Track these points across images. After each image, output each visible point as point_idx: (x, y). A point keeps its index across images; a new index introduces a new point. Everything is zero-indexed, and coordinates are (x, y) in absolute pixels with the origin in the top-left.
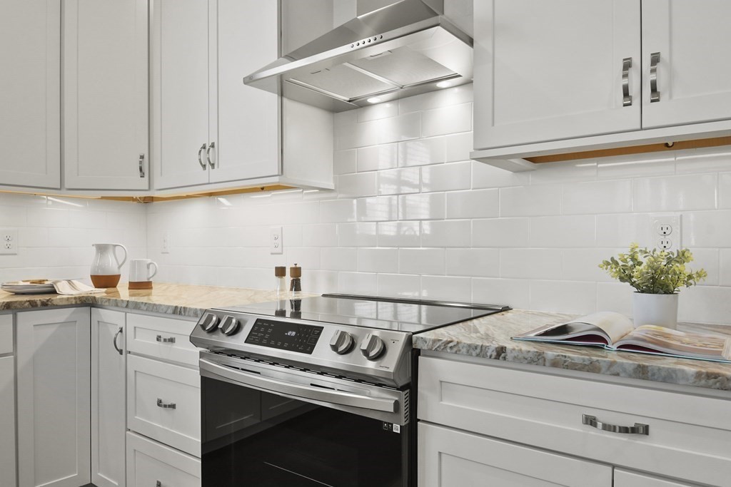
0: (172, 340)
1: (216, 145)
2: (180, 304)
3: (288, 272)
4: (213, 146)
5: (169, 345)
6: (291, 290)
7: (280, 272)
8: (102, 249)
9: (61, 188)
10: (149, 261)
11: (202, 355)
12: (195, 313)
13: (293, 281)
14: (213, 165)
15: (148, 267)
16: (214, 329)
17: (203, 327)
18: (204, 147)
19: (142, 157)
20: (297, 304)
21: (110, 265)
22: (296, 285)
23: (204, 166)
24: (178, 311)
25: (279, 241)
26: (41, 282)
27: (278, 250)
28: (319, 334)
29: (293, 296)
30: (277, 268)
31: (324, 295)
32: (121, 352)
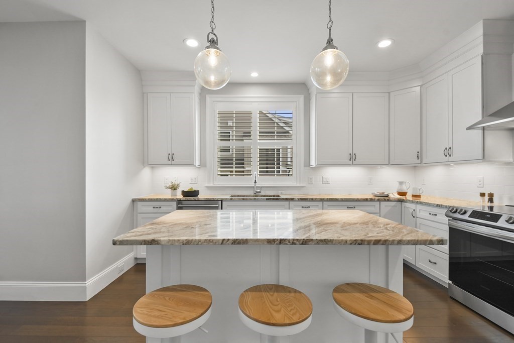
0: (436, 215)
1: (452, 148)
2: (439, 203)
3: (487, 195)
4: (450, 148)
5: (434, 216)
6: (488, 202)
7: (483, 195)
8: (401, 183)
9: (389, 164)
10: (420, 188)
11: (449, 220)
12: (446, 207)
13: (489, 199)
14: (450, 155)
15: (420, 190)
16: (455, 212)
17: (451, 211)
18: (446, 149)
19: (418, 152)
20: (491, 208)
21: (404, 188)
22: (491, 200)
23: (446, 156)
24: (438, 206)
25: (482, 182)
26: (383, 193)
27: (482, 186)
28: (500, 217)
29: (489, 204)
30: (481, 193)
31: (506, 205)
32: (414, 217)
